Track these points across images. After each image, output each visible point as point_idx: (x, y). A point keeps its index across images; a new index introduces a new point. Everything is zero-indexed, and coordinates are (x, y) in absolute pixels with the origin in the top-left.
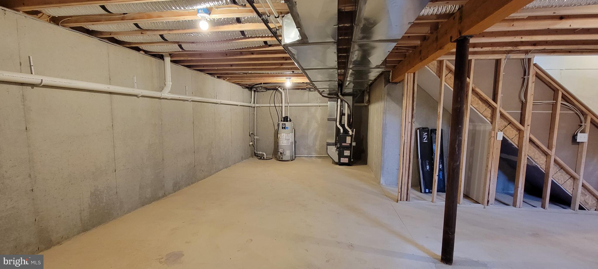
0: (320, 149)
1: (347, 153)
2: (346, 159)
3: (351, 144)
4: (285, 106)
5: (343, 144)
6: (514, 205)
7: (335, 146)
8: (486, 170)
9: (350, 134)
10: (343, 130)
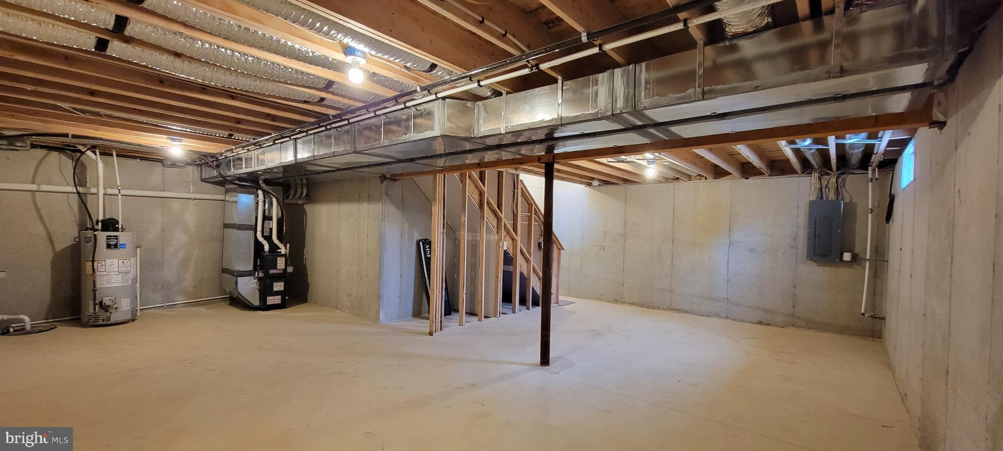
0: (195, 287)
1: (279, 286)
2: (276, 297)
3: (285, 270)
4: (104, 194)
5: (272, 272)
6: (514, 312)
7: (252, 277)
8: (496, 281)
9: (283, 253)
10: (269, 246)
